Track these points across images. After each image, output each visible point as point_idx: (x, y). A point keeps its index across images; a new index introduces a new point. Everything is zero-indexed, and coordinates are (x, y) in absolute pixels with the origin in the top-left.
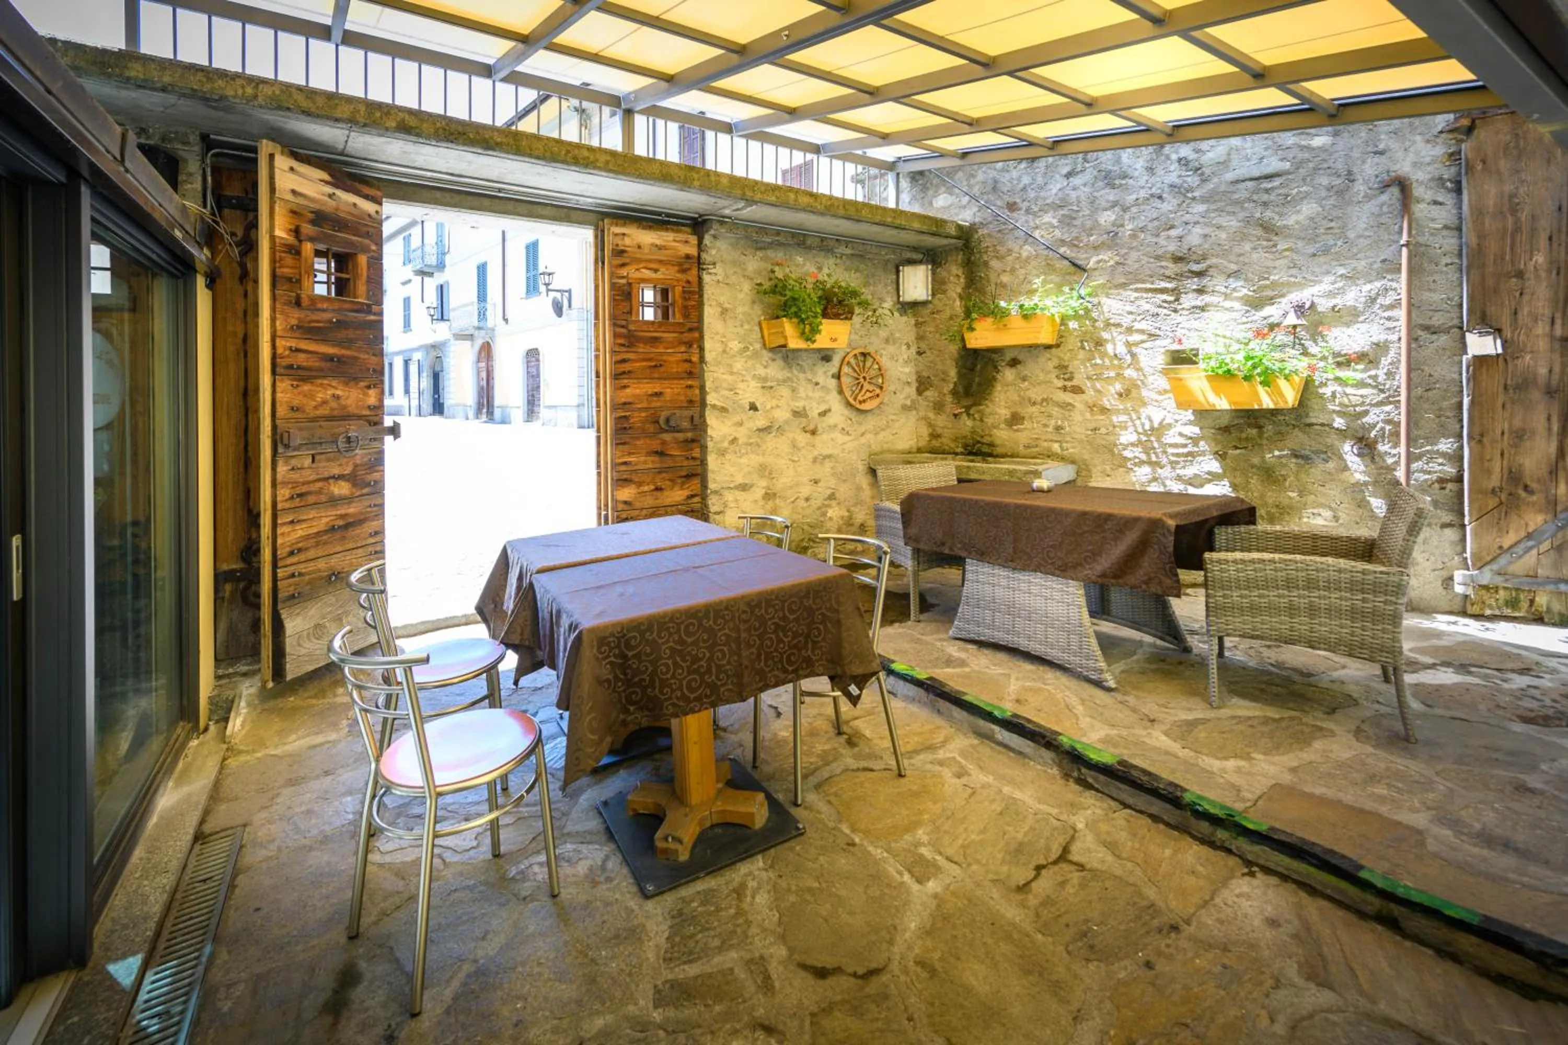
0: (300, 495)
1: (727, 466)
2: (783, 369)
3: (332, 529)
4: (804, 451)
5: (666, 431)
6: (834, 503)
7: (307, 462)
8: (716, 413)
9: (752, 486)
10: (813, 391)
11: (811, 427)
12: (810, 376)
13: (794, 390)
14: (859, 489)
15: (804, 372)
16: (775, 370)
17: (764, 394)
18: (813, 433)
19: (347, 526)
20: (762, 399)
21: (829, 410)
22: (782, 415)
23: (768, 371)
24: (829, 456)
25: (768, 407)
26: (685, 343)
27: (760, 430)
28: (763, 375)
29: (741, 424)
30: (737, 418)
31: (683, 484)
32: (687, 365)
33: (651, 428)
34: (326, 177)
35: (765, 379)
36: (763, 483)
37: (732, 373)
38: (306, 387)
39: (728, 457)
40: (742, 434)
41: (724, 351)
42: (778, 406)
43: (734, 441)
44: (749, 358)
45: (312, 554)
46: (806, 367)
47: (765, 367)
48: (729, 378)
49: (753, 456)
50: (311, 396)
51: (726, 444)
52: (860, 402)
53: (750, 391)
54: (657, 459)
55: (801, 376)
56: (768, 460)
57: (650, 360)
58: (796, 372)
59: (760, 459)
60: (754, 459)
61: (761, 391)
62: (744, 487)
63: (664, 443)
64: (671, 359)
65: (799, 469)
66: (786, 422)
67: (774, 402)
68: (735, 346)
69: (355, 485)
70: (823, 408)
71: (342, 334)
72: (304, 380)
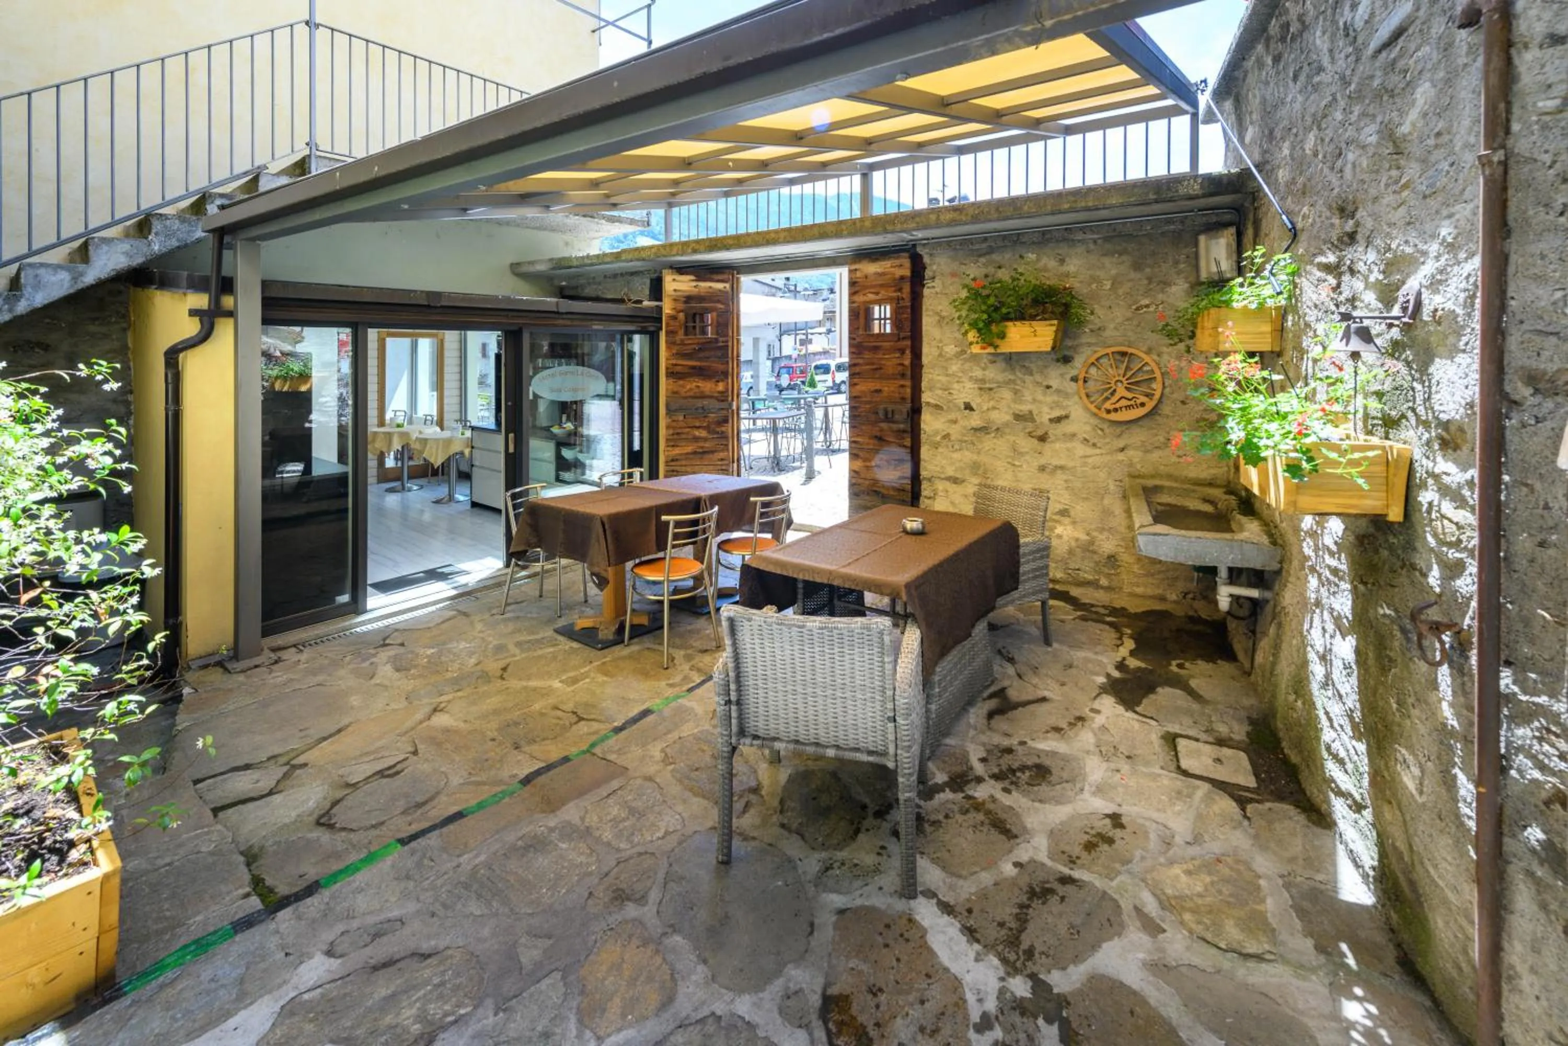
0: (678, 434)
1: (939, 458)
2: (1004, 371)
3: (695, 453)
4: (1027, 457)
5: (883, 421)
6: (1066, 520)
7: (681, 418)
8: (931, 409)
9: (963, 481)
10: (1045, 394)
11: (1039, 433)
12: (1038, 378)
13: (1016, 392)
14: (1107, 513)
15: (1031, 374)
16: (994, 373)
17: (981, 396)
18: (1043, 439)
19: (704, 453)
20: (979, 400)
21: (1067, 417)
22: (1001, 417)
23: (987, 373)
24: (1062, 468)
25: (985, 408)
26: (899, 350)
27: (975, 430)
28: (980, 377)
29: (955, 422)
30: (952, 416)
31: (896, 466)
32: (900, 368)
33: (873, 417)
34: (692, 277)
35: (983, 381)
36: (976, 480)
37: (947, 375)
38: (681, 382)
39: (940, 450)
40: (955, 431)
41: (940, 355)
42: (994, 408)
43: (947, 436)
44: (966, 360)
45: (684, 463)
46: (1035, 369)
47: (984, 369)
48: (943, 379)
49: (967, 453)
50: (683, 386)
51: (938, 438)
52: (1108, 412)
53: (965, 392)
54: (876, 442)
55: (1028, 378)
56: (983, 459)
57: (873, 364)
58: (1019, 374)
59: (975, 457)
60: (968, 456)
61: (977, 392)
62: (955, 481)
63: (882, 430)
64: (889, 363)
65: (1020, 475)
66: (1007, 425)
67: (992, 403)
68: (951, 349)
69: (709, 432)
70: (1057, 413)
71: (701, 355)
72: (680, 379)
